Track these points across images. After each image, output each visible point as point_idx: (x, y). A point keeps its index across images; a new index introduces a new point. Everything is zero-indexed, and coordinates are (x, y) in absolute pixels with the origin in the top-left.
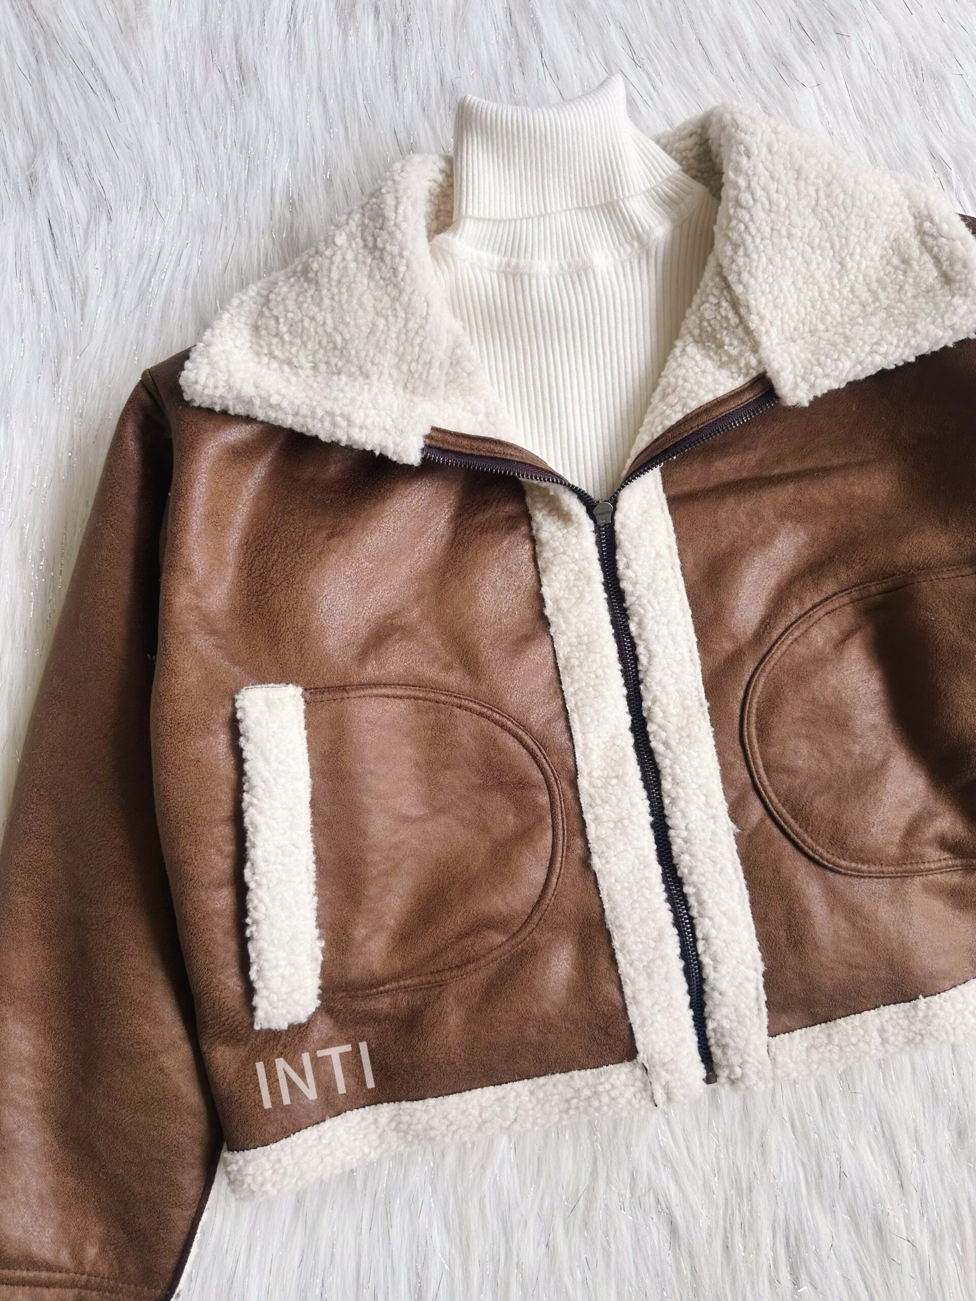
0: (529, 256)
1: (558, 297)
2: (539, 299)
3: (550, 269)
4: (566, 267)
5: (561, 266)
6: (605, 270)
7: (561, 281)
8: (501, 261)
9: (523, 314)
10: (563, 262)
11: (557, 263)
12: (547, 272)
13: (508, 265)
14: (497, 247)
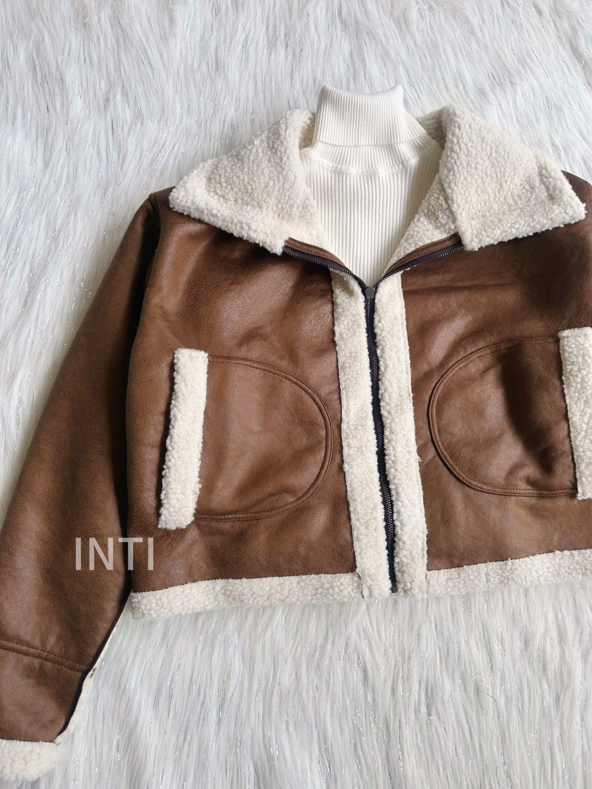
0: (347, 165)
1: (359, 186)
2: (350, 186)
3: (357, 173)
4: (365, 172)
5: (362, 171)
6: (384, 177)
7: (362, 179)
8: (333, 166)
9: (341, 193)
10: (364, 170)
11: (361, 170)
12: (355, 173)
13: (337, 168)
14: (332, 158)
